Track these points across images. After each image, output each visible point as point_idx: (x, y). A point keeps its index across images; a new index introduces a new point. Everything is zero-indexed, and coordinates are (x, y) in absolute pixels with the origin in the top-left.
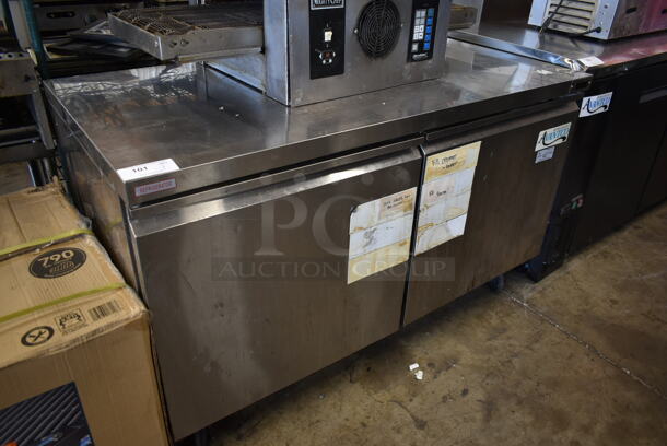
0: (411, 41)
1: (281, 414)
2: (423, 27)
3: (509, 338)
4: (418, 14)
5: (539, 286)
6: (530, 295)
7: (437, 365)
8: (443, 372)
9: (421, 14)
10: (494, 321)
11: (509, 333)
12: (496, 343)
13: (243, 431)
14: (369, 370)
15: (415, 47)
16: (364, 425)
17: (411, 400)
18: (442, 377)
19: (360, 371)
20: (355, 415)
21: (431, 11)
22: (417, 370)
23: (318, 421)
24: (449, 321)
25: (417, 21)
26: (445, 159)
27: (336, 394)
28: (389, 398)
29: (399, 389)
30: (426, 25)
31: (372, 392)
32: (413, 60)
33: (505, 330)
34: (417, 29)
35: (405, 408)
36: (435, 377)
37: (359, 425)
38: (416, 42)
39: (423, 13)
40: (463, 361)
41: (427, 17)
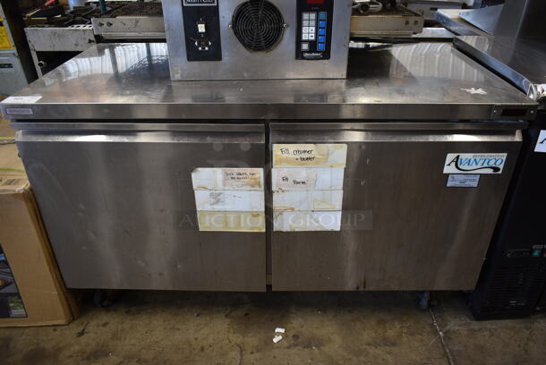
0: (299, 41)
1: (164, 311)
2: (314, 28)
3: (389, 353)
4: (306, 16)
5: (476, 325)
6: (457, 328)
7: (300, 340)
8: (299, 347)
9: (310, 17)
10: (391, 333)
11: (394, 349)
12: (372, 350)
13: (133, 309)
14: (247, 314)
15: (305, 47)
16: (202, 349)
17: (252, 353)
18: (294, 350)
19: (240, 313)
20: (204, 339)
21: (323, 15)
22: (279, 334)
23: (178, 329)
24: (350, 312)
25: (305, 23)
26: (298, 151)
27: (208, 318)
28: (238, 342)
29: (252, 340)
30: (317, 27)
31: (232, 331)
32: (304, 58)
33: (394, 344)
34: (305, 30)
35: (241, 355)
36: (288, 348)
37: (199, 347)
38: (305, 41)
39: (313, 16)
40: (326, 349)
41: (317, 20)
